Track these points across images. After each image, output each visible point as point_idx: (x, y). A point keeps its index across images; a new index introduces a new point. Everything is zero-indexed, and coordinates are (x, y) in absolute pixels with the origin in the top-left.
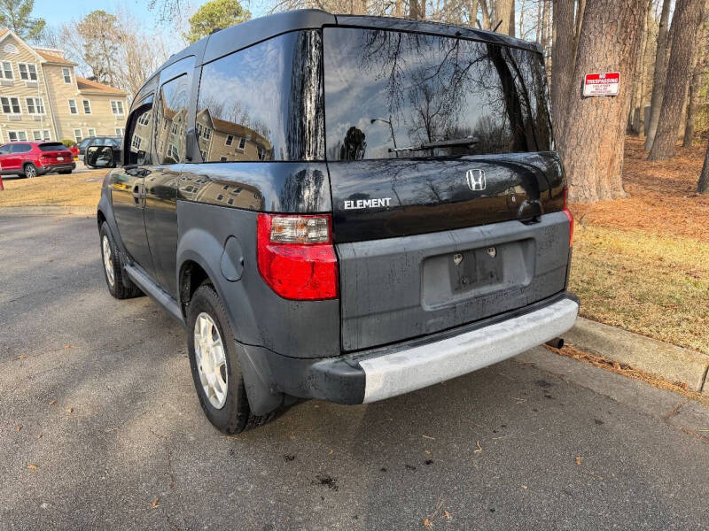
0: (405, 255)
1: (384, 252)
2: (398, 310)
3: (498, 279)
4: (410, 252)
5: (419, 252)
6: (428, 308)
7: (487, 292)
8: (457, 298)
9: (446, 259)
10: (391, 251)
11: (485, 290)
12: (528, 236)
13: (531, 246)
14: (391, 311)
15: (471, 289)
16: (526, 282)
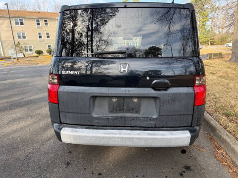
0: (83, 94)
1: (75, 91)
2: (81, 113)
3: (136, 112)
4: (85, 93)
5: (89, 93)
6: (95, 115)
7: (128, 116)
8: (111, 115)
9: (108, 98)
10: (77, 91)
11: (128, 115)
12: (155, 96)
13: (158, 101)
14: (77, 113)
15: (120, 113)
16: (155, 117)
